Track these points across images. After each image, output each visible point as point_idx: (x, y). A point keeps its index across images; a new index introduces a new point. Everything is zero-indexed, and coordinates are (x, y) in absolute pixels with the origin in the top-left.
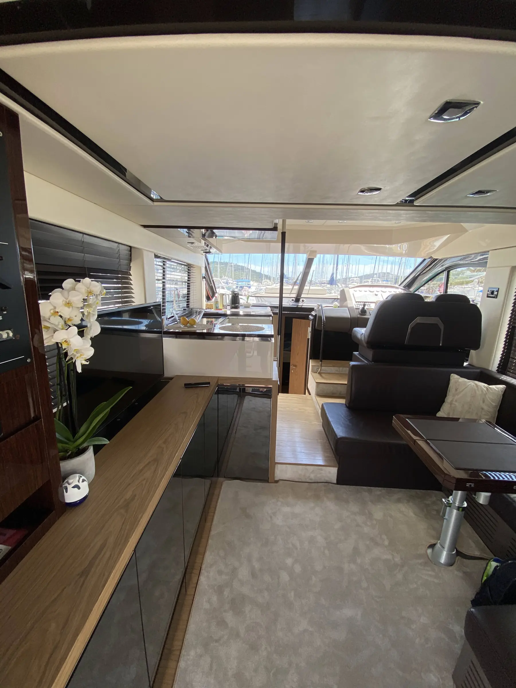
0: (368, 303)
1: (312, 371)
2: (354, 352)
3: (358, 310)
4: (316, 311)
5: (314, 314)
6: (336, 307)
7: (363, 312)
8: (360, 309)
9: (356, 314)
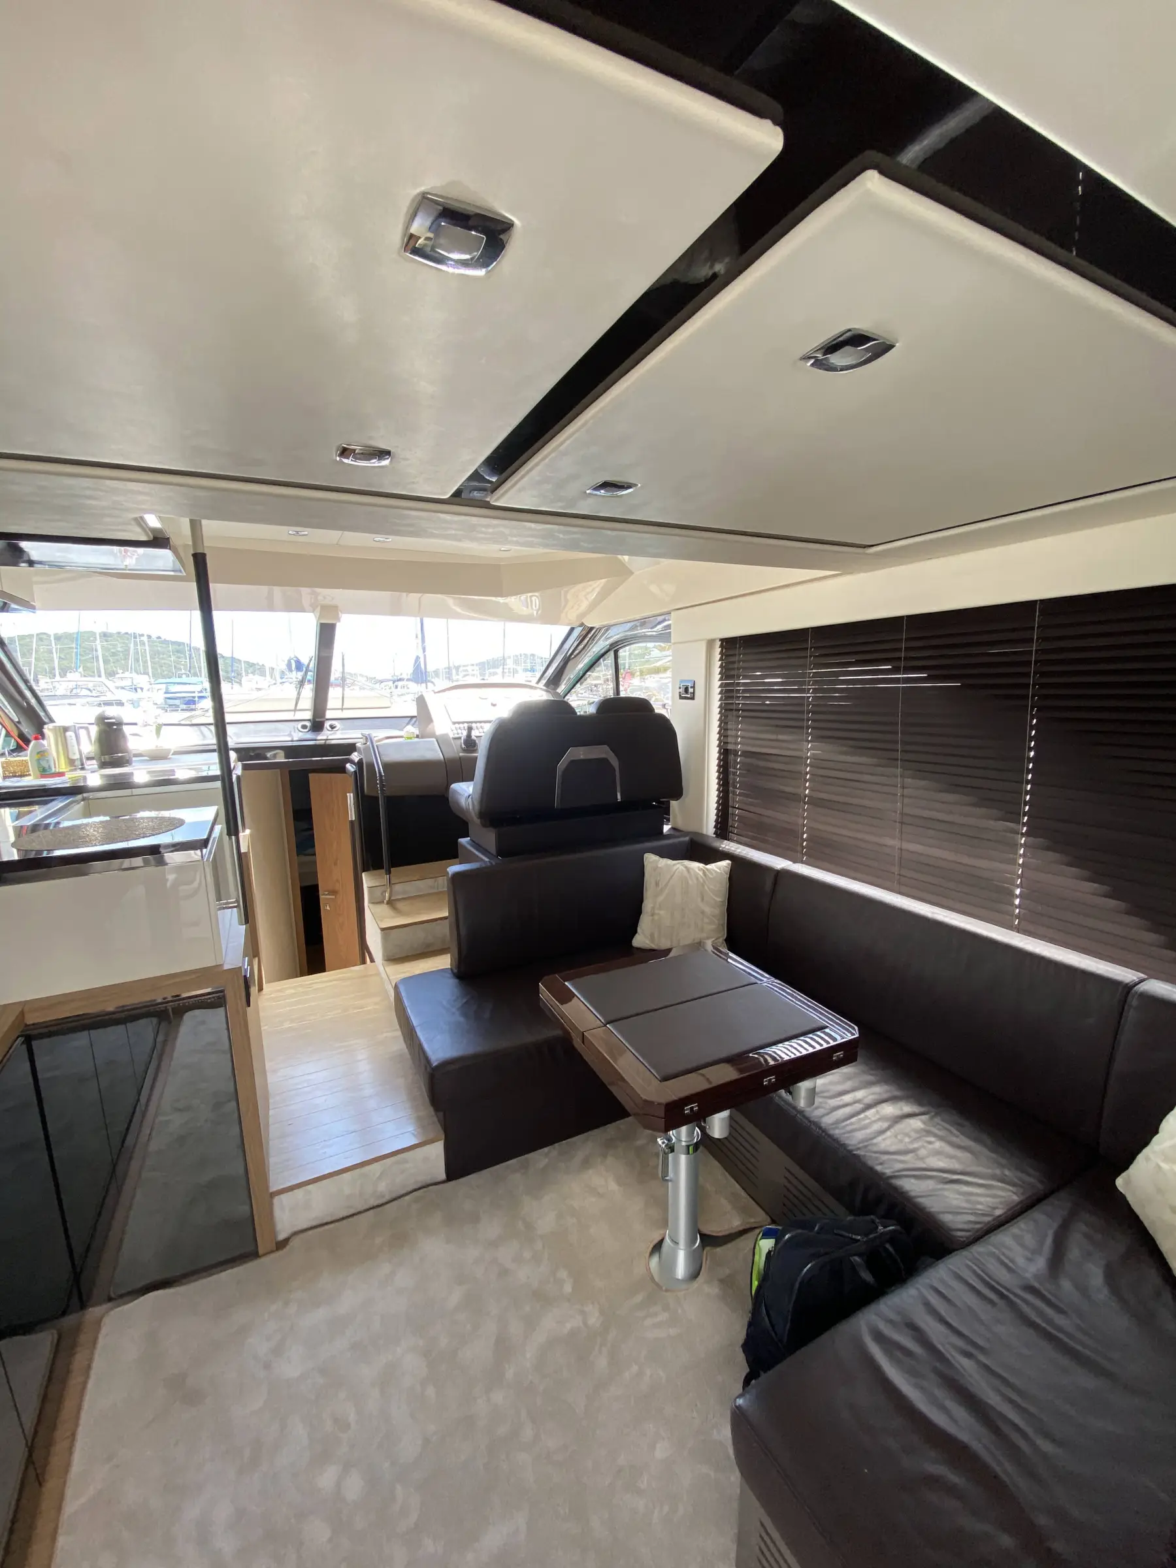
0: (478, 725)
1: (372, 902)
2: (459, 840)
3: (458, 742)
4: (360, 752)
5: (356, 760)
6: (411, 738)
7: (470, 744)
8: (462, 738)
9: (456, 751)
